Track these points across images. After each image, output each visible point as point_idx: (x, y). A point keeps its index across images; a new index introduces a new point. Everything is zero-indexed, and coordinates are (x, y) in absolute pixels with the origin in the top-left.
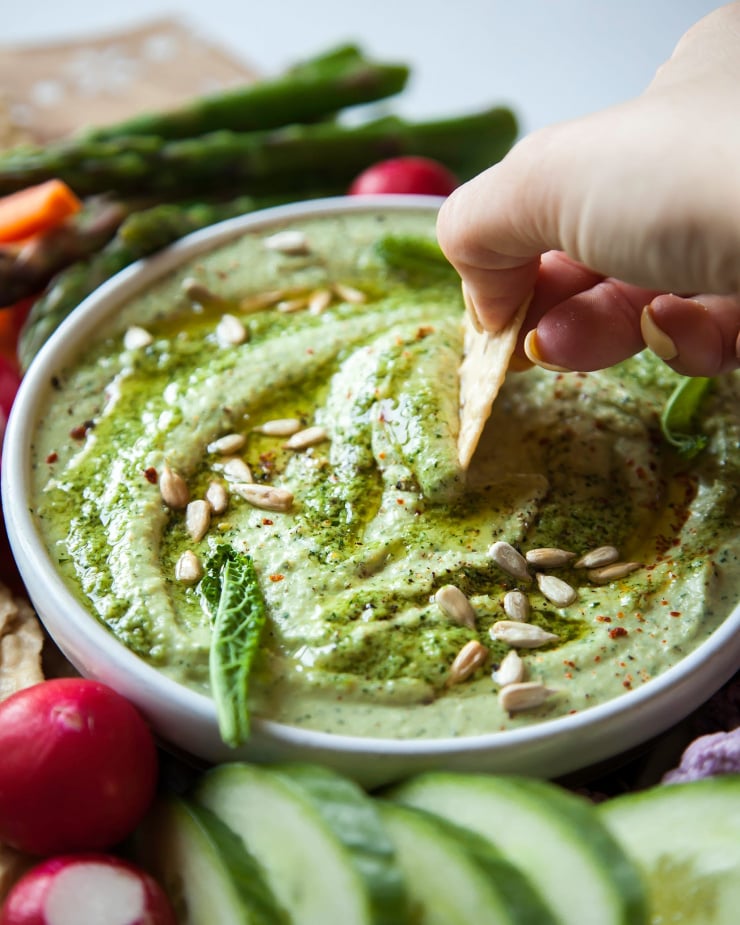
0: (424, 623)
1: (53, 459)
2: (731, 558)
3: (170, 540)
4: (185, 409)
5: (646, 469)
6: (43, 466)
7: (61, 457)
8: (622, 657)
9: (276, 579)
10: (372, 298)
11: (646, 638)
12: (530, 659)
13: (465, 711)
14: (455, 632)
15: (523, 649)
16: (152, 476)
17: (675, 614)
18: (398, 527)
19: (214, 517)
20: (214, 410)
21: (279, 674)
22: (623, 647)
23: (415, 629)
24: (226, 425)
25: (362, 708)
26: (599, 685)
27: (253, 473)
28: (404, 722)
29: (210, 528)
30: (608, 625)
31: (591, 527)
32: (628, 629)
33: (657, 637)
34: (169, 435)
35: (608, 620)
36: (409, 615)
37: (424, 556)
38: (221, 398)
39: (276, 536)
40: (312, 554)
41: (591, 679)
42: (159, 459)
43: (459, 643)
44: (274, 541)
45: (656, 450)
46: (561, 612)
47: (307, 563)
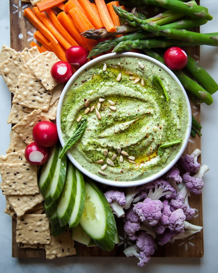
0: (100, 152)
1: (76, 85)
2: (147, 173)
3: (81, 111)
4: (100, 90)
5: (152, 149)
6: (74, 85)
7: (78, 85)
8: (119, 175)
9: (88, 130)
10: (145, 85)
11: (125, 175)
12: (108, 167)
13: (94, 168)
14: (102, 156)
15: (108, 165)
16: (85, 100)
17: (132, 175)
18: (110, 134)
19: (89, 112)
20: (103, 93)
21: (76, 146)
22: (121, 174)
23: (98, 152)
24: (103, 97)
25: (83, 158)
26: (113, 177)
27: (101, 108)
28: (85, 164)
29: (87, 114)
30: (122, 169)
31: (135, 153)
32: (124, 172)
33: (127, 176)
34: (94, 94)
35: (123, 169)
36: (99, 149)
37: (109, 141)
38: (106, 92)
39: (94, 123)
40: (95, 130)
41: (113, 176)
42: (89, 98)
43: (101, 158)
44: (93, 123)
45: (157, 148)
46: (119, 162)
47: (93, 131)
